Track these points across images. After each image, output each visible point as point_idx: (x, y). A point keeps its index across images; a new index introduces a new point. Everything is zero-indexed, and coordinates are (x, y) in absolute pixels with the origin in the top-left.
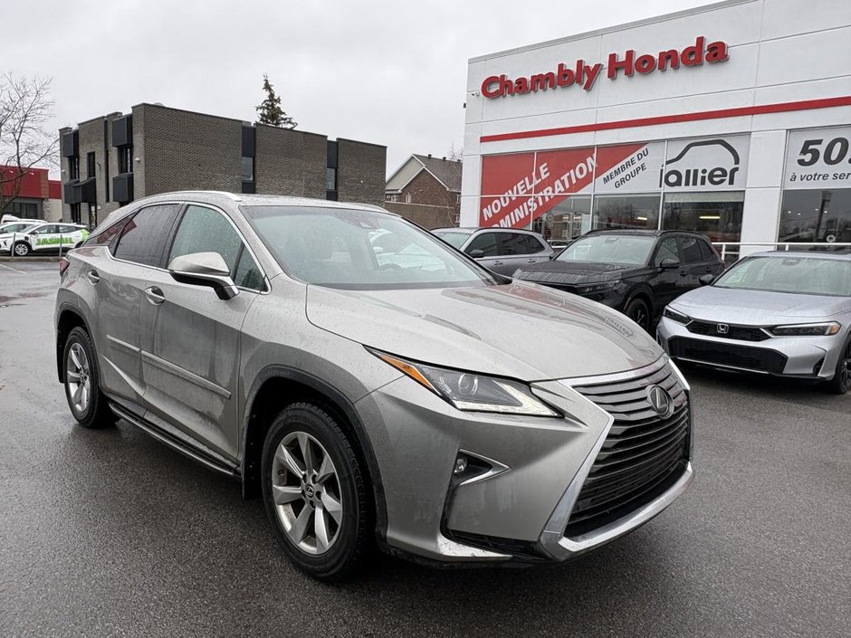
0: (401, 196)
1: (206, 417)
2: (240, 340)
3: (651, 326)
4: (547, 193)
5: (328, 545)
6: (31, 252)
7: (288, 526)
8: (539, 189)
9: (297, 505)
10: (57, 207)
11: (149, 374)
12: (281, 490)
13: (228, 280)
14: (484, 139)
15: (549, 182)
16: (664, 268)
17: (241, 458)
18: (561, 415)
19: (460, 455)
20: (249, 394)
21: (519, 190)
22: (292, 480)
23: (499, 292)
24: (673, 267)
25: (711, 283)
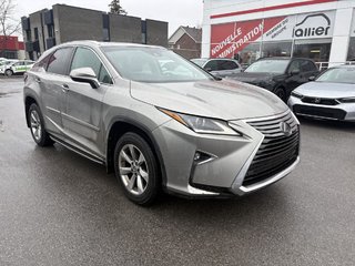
0: (175, 46)
1: (90, 140)
2: (102, 106)
3: (285, 99)
4: (241, 41)
5: (143, 191)
6: (13, 74)
7: (126, 184)
8: (237, 40)
9: (130, 175)
10: (23, 54)
11: (65, 123)
12: (123, 169)
13: (96, 80)
14: (212, 17)
15: (242, 37)
16: (292, 74)
17: (105, 156)
18: (241, 135)
19: (197, 152)
20: (107, 129)
21: (228, 41)
22: (128, 165)
23: (216, 84)
24: (297, 74)
25: (313, 80)
